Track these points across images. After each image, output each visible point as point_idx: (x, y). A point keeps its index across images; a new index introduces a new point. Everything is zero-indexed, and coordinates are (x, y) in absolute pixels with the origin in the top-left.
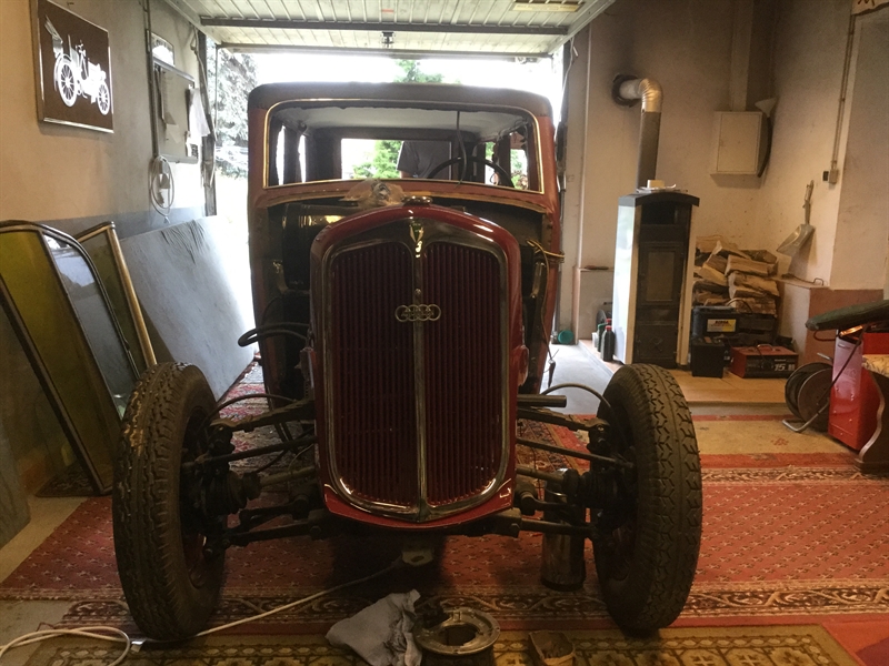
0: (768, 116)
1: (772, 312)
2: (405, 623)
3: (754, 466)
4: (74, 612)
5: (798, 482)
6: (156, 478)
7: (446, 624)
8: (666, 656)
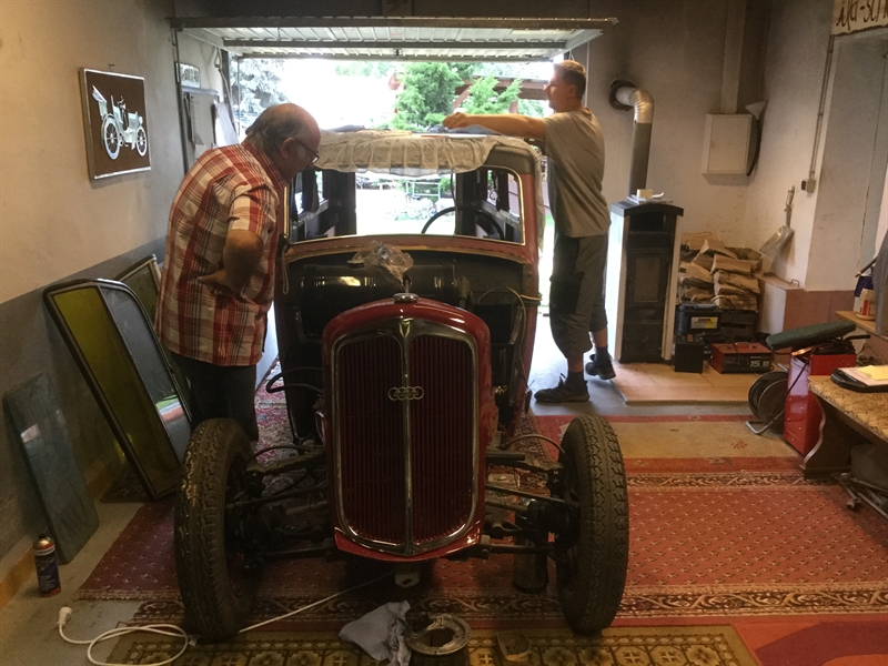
0: (757, 118)
1: (754, 308)
2: (399, 628)
3: (712, 471)
4: (142, 611)
5: (746, 487)
6: (207, 523)
7: (430, 628)
8: (604, 652)
